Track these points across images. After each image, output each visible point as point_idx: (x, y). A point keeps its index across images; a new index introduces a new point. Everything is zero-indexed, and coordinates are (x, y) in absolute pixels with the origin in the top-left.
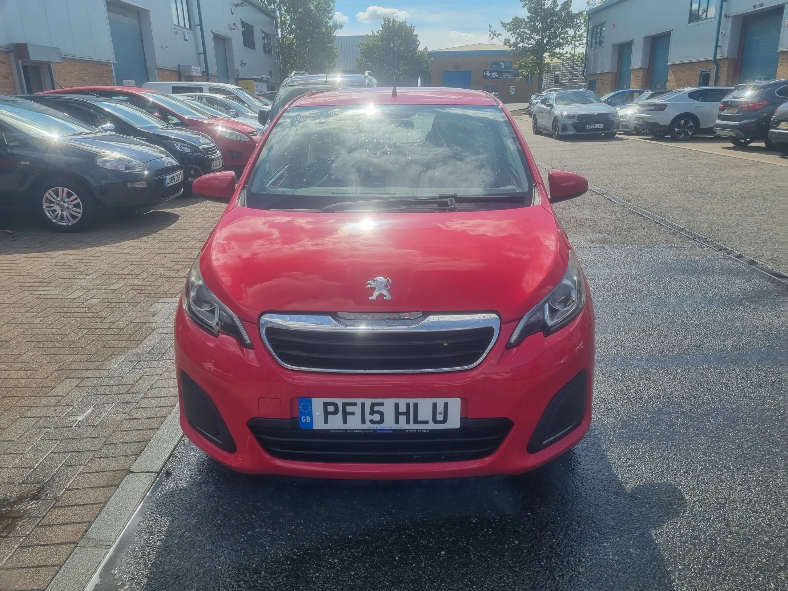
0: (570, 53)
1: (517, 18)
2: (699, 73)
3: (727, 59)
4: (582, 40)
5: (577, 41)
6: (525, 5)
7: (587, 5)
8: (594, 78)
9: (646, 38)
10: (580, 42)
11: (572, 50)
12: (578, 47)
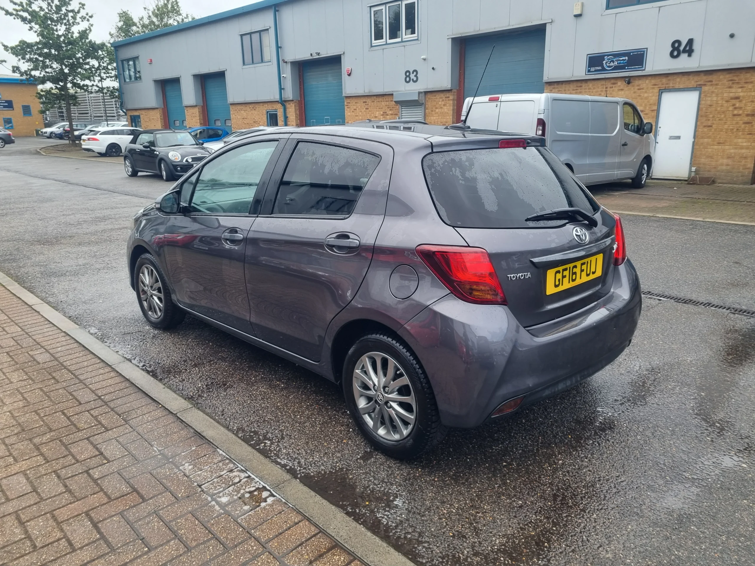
0: (97, 86)
1: (26, 42)
2: (265, 112)
3: (293, 100)
4: (111, 73)
5: (105, 73)
6: (31, 28)
7: (110, 37)
8: (136, 113)
9: (196, 76)
10: (108, 75)
11: (99, 82)
12: (105, 79)
